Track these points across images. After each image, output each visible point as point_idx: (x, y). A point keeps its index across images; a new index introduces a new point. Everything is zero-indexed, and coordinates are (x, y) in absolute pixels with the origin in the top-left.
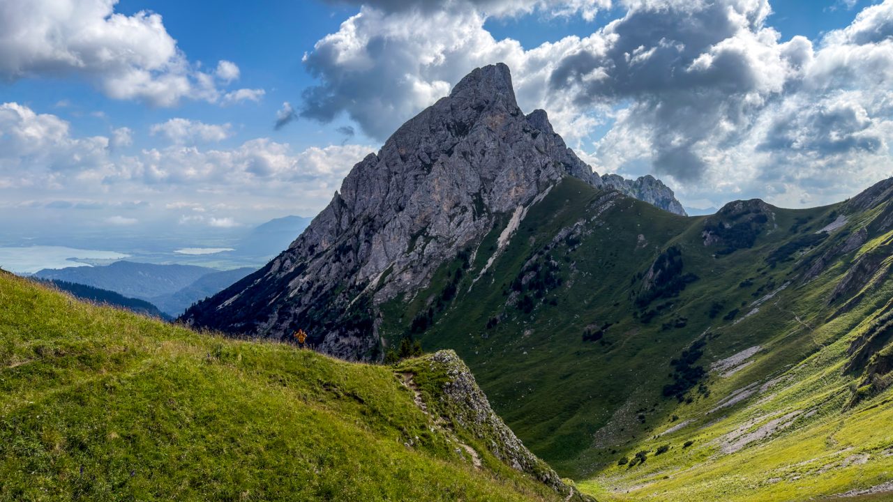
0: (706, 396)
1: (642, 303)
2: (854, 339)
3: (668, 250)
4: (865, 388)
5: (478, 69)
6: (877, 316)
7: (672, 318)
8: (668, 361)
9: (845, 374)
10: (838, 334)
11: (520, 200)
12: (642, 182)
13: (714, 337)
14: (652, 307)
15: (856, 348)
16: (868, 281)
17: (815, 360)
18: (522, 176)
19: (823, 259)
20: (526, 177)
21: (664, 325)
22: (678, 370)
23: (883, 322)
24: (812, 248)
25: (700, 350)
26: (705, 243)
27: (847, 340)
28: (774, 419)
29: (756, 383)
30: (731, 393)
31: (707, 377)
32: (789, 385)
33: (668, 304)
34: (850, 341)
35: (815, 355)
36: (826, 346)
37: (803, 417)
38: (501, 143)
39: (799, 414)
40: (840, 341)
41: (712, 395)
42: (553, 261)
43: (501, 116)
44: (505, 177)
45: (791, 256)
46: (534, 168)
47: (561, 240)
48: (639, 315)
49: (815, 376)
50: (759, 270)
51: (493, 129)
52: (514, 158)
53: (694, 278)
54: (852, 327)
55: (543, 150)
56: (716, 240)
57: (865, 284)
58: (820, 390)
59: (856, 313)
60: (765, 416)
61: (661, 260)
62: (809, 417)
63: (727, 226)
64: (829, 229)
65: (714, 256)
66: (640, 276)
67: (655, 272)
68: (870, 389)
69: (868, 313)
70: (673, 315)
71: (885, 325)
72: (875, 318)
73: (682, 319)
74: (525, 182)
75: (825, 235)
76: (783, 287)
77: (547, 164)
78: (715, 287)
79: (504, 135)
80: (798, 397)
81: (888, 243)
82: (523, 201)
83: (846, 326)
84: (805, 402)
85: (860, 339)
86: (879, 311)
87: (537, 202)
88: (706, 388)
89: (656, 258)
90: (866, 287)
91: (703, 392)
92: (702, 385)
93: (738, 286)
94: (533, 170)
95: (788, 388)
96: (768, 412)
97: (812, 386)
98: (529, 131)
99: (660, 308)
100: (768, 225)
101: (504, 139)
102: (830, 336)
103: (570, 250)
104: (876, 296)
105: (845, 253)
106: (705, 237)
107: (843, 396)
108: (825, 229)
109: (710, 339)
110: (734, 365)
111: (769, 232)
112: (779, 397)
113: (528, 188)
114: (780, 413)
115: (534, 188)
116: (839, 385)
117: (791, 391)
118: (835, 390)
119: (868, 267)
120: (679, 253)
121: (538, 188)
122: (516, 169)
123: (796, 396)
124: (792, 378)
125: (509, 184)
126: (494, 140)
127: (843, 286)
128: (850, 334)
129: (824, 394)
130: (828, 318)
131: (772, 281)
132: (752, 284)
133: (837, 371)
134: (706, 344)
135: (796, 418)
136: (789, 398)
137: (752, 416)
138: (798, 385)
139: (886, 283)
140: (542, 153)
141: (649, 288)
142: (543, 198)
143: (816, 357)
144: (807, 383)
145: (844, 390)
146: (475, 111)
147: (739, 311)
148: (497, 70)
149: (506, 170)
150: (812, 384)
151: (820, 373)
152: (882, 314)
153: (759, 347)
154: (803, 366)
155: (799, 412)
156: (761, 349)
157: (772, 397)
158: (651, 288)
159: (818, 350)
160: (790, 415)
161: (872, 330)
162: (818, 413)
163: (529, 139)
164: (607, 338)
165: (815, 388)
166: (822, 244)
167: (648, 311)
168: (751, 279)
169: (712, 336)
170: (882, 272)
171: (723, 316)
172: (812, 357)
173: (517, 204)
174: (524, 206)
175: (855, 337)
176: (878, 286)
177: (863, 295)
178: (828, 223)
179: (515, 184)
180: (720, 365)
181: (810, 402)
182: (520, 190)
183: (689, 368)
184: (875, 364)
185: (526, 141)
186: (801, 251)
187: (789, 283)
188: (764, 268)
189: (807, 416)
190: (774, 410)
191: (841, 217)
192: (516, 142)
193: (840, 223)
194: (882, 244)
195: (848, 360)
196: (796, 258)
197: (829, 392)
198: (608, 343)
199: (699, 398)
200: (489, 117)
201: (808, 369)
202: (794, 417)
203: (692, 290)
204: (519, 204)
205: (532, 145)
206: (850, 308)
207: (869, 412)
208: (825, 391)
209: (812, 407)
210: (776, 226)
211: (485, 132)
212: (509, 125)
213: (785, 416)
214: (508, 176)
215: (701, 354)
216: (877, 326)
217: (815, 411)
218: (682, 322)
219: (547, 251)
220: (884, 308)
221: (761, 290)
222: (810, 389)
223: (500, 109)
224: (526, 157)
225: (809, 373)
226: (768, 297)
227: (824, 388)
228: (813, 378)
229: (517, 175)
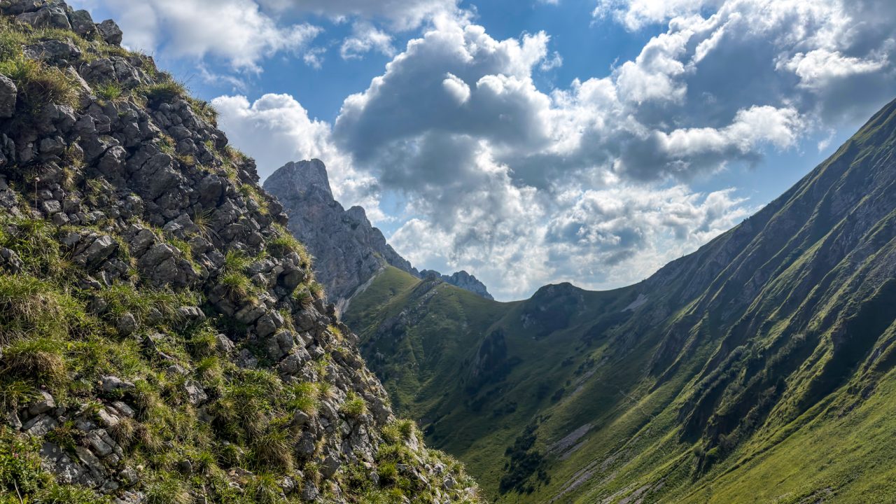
0: (547, 483)
1: (472, 391)
2: (681, 406)
3: (492, 335)
4: (712, 451)
5: (292, 163)
6: (697, 382)
7: (502, 403)
8: (504, 449)
9: (681, 442)
10: (664, 403)
11: (342, 291)
12: (457, 278)
13: (546, 418)
14: (482, 393)
15: (686, 414)
16: (680, 350)
17: (648, 431)
18: (343, 267)
19: (636, 333)
20: (347, 268)
21: (495, 411)
22: (514, 459)
23: (706, 385)
24: (620, 325)
25: (534, 434)
26: (524, 326)
27: (674, 408)
28: (624, 497)
29: (595, 462)
30: (572, 477)
31: (544, 462)
32: (628, 460)
33: (497, 389)
34: (676, 409)
35: (647, 426)
36: (655, 416)
37: (652, 492)
38: (320, 233)
39: (647, 490)
40: (667, 410)
41: (553, 481)
42: (379, 354)
43: (318, 207)
44: (325, 268)
45: (603, 334)
46: (354, 259)
47: (386, 331)
48: (470, 404)
49: (651, 447)
50: (577, 349)
51: (310, 220)
52: (334, 248)
53: (518, 361)
54: (676, 394)
55: (364, 241)
56: (534, 323)
57: (678, 353)
58: (660, 461)
59: (676, 380)
60: (613, 496)
61: (487, 344)
62: (658, 491)
63: (543, 309)
64: (632, 306)
65: (534, 338)
66: (467, 363)
67: (482, 357)
68: (718, 451)
69: (688, 380)
70: (502, 400)
71: (710, 388)
72: (695, 384)
73: (511, 403)
74: (346, 272)
75: (630, 312)
76: (603, 363)
77: (367, 256)
78: (540, 367)
79: (322, 226)
80: (641, 472)
81: (691, 313)
82: (345, 294)
83: (669, 393)
84: (649, 476)
85: (687, 405)
86: (698, 376)
87: (359, 294)
88: (545, 474)
89: (480, 343)
90: (681, 355)
91: (543, 479)
92: (541, 471)
93: (560, 365)
94: (354, 261)
95: (628, 464)
96: (614, 492)
97: (652, 458)
98: (348, 222)
99: (489, 394)
100: (579, 306)
101: (322, 229)
102: (658, 406)
103: (396, 341)
104: (692, 363)
105: (654, 326)
106: (524, 320)
107: (687, 464)
108: (628, 308)
109: (542, 421)
110: (569, 447)
111: (581, 313)
112: (621, 474)
113: (350, 279)
114: (627, 491)
115: (356, 280)
116: (679, 453)
117: (631, 466)
118: (676, 459)
119: (678, 336)
120: (502, 337)
121: (360, 279)
122: (337, 259)
123: (638, 471)
124: (630, 452)
125: (329, 275)
126: (312, 230)
127: (659, 356)
128: (675, 401)
129: (667, 464)
130: (651, 388)
131: (591, 358)
132: (572, 363)
133: (672, 439)
134: (538, 427)
135: (645, 495)
136: (632, 474)
137: (598, 499)
138: (637, 459)
139: (697, 350)
140: (362, 244)
141: (477, 374)
142: (365, 289)
143: (648, 429)
144: (646, 456)
145: (686, 458)
146: (290, 202)
147: (564, 390)
148: (312, 166)
149: (325, 261)
150: (651, 456)
151: (655, 444)
152: (701, 378)
153: (590, 424)
154: (638, 439)
155: (648, 487)
156: (593, 427)
157: (614, 475)
158: (480, 374)
159: (649, 421)
160: (639, 491)
161: (698, 395)
162: (667, 486)
163: (349, 230)
164: (440, 432)
165: (655, 460)
166: (629, 321)
167: (478, 398)
168: (571, 358)
169: (543, 418)
170: (691, 340)
171: (551, 397)
172: (644, 429)
173: (339, 295)
174: (346, 297)
175: (681, 404)
176: (691, 352)
177: (679, 363)
178: (630, 302)
179: (336, 274)
180: (555, 448)
181: (656, 474)
182: (341, 281)
183: (525, 455)
184: (715, 426)
185: (346, 232)
186: (612, 328)
187: (607, 359)
188: (581, 346)
189: (656, 490)
190: (619, 488)
191: (641, 296)
192: (336, 232)
193: (641, 301)
194: (686, 314)
195: (680, 427)
196: (609, 336)
197: (671, 461)
198: (441, 437)
199: (539, 485)
200: (306, 208)
201: (643, 441)
202: (643, 493)
203: (517, 373)
204: (341, 295)
205: (352, 235)
206: (669, 377)
207: (734, 474)
208: (666, 461)
209: (659, 479)
210: (585, 307)
211: (302, 222)
212: (327, 215)
213: (634, 493)
214: (327, 266)
215: (534, 438)
216: (701, 389)
217: (663, 483)
218: (512, 406)
219: (373, 343)
220: (701, 373)
221: (581, 367)
222: (651, 462)
223: (318, 200)
224: (347, 248)
225: (645, 445)
226: (589, 373)
227: (664, 459)
228: (650, 450)
229: (337, 265)
